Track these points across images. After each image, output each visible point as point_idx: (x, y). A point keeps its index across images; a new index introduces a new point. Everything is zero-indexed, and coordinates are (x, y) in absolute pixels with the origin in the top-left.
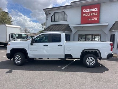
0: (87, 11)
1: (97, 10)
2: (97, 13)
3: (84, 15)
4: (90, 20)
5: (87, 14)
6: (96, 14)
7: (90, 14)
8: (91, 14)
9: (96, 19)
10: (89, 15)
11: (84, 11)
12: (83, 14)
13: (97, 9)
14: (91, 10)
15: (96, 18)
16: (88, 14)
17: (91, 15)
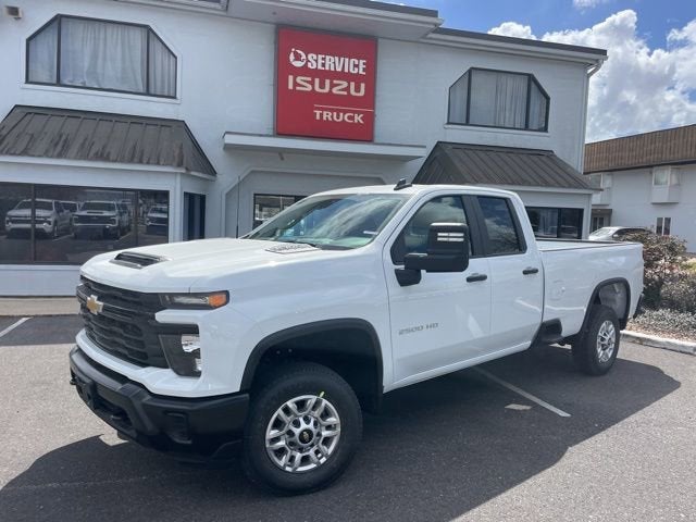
0: (315, 61)
1: (361, 72)
2: (363, 85)
3: (296, 84)
4: (327, 116)
5: (312, 83)
6: (357, 89)
7: (328, 82)
8: (332, 85)
9: (358, 118)
10: (322, 86)
11: (298, 58)
12: (291, 78)
13: (362, 66)
14: (332, 63)
15: (359, 113)
16: (317, 81)
17: (335, 91)
